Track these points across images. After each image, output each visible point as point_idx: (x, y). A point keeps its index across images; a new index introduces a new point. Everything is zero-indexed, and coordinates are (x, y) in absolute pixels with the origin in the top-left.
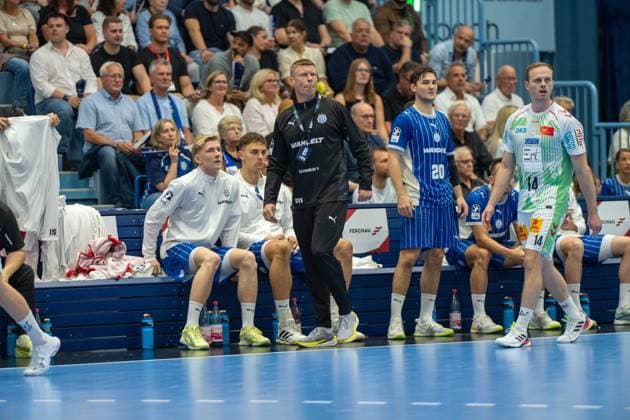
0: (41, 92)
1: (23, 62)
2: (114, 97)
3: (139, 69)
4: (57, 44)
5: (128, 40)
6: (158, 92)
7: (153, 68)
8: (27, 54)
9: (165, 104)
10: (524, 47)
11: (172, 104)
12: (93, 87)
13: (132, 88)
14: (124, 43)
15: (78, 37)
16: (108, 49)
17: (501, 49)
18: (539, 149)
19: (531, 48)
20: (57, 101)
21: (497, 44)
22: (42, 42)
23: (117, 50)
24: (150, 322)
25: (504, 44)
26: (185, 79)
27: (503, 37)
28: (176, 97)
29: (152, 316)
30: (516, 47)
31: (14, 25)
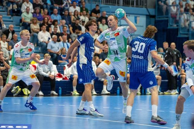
0: (40, 41)
1: (36, 34)
2: (55, 42)
3: (60, 37)
4: (44, 31)
5: (58, 31)
6: (64, 42)
7: (63, 37)
8: (37, 33)
9: (65, 44)
11: (67, 45)
12: (51, 40)
13: (59, 41)
14: (57, 32)
15: (48, 30)
16: (54, 33)
18: (116, 41)
20: (43, 43)
22: (41, 30)
23: (56, 33)
24: (61, 89)
25: (135, 35)
26: (70, 40)
28: (68, 43)
29: (61, 88)
31: (35, 27)
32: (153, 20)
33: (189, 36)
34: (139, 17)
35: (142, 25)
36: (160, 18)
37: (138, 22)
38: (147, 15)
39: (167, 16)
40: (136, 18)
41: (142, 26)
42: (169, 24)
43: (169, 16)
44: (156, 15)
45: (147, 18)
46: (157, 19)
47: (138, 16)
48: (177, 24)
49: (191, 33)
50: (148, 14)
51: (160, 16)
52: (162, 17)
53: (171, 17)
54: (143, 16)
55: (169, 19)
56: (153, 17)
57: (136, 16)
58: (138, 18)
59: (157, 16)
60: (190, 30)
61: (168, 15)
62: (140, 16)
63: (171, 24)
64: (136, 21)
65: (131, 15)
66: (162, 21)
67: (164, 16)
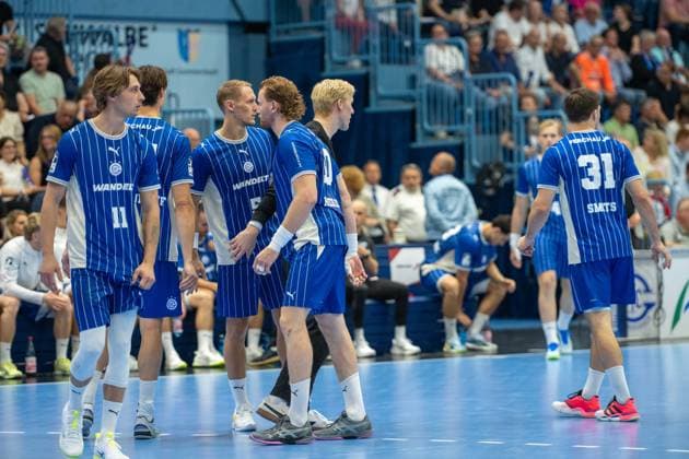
10: (200, 115)
17: (180, 116)
19: (206, 116)
21: (177, 112)
25: (183, 112)
27: (183, 106)
30: (193, 115)
32: (257, 42)
33: (417, 104)
34: (197, 31)
35: (210, 67)
36: (287, 32)
37: (192, 53)
38: (231, 24)
39: (319, 23)
40: (183, 36)
41: (214, 72)
42: (327, 57)
43: (325, 23)
44: (273, 19)
45: (230, 35)
46: (274, 38)
47: (193, 27)
48: (365, 57)
49: (424, 91)
50: (235, 17)
51: (292, 25)
52: (296, 29)
53: (337, 27)
54: (214, 28)
55: (326, 34)
56: (260, 28)
57: (184, 27)
58: (193, 38)
59: (274, 27)
60: (418, 83)
61: (323, 17)
62: (203, 27)
63: (336, 56)
64: (184, 52)
65: (159, 26)
66: (299, 45)
67: (307, 23)
